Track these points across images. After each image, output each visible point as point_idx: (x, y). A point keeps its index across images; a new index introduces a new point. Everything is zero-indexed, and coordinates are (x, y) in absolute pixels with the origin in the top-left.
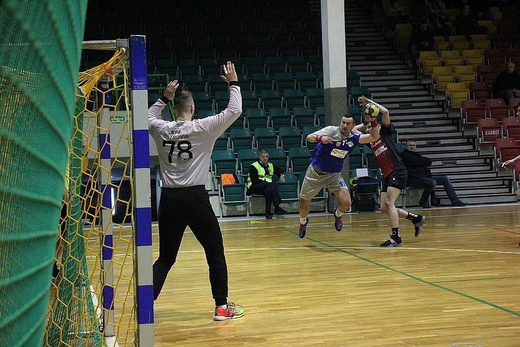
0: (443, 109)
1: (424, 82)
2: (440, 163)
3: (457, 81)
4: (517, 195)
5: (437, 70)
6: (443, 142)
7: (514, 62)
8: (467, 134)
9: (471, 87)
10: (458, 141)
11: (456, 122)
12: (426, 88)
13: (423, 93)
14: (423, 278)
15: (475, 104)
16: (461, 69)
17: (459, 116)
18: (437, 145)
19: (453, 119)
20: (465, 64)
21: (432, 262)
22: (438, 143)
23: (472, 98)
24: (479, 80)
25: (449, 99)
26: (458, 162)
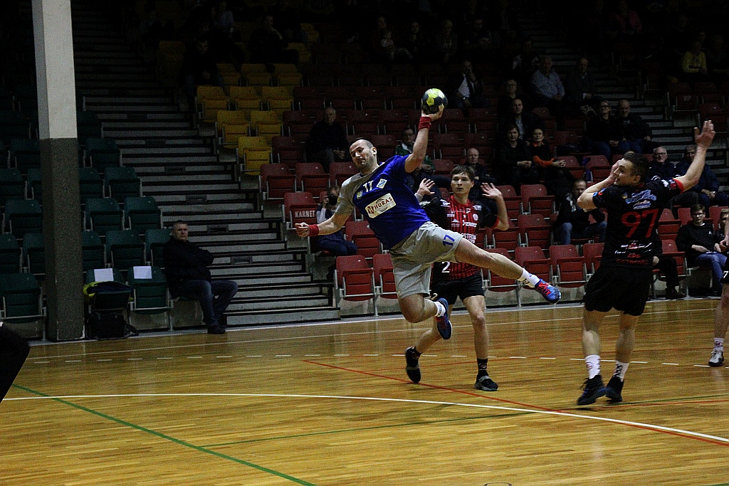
0: (233, 177)
1: (205, 133)
2: (228, 260)
3: (253, 134)
4: (339, 309)
5: (224, 116)
6: (232, 227)
8: (268, 215)
9: (274, 143)
10: (256, 226)
11: (252, 197)
12: (208, 143)
13: (203, 150)
14: (188, 440)
15: (279, 169)
16: (258, 115)
17: (256, 187)
18: (223, 231)
19: (247, 192)
20: (265, 107)
21: (204, 415)
22: (224, 229)
23: (275, 160)
24: (286, 134)
25: (241, 161)
26: (255, 258)
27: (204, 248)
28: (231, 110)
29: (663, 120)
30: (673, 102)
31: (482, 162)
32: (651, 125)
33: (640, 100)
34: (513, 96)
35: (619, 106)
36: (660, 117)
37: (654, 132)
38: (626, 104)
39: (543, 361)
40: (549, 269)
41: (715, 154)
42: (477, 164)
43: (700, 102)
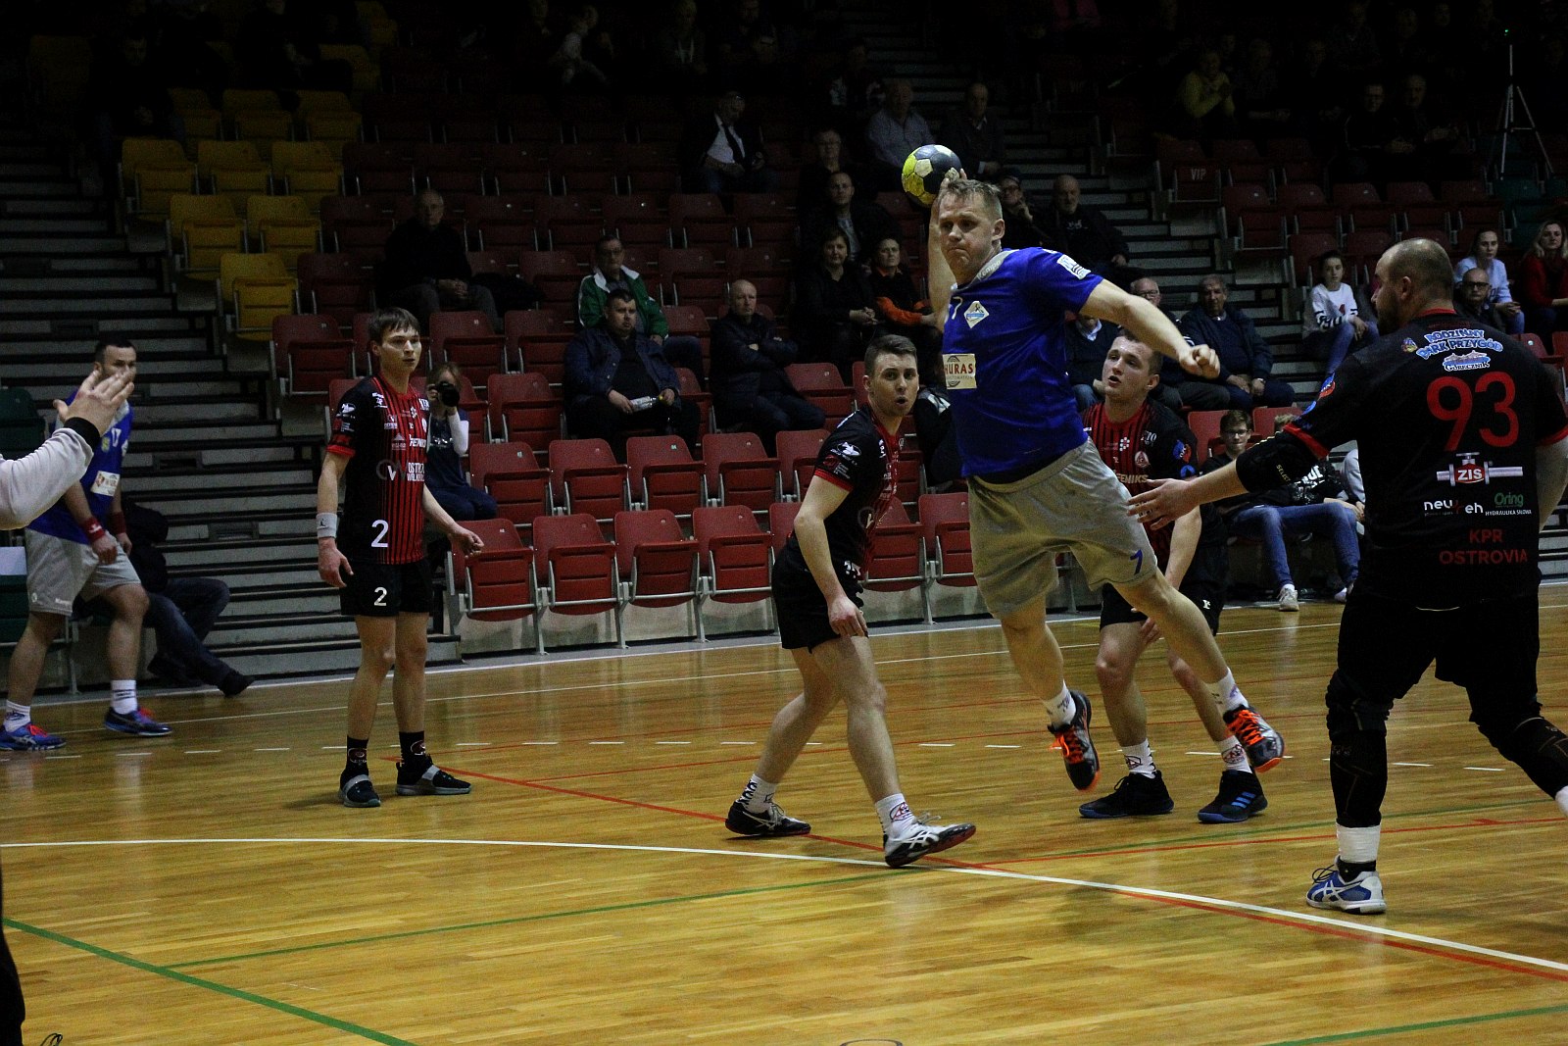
0: (210, 344)
1: (141, 246)
2: (203, 531)
3: (255, 247)
4: (458, 639)
5: (186, 206)
6: (210, 457)
7: (440, 191)
8: (293, 429)
9: (302, 269)
10: (264, 454)
11: (254, 390)
12: (149, 266)
13: (139, 284)
14: (136, 951)
15: (316, 327)
16: (266, 206)
17: (263, 367)
18: (192, 467)
19: (244, 379)
20: (279, 188)
21: (174, 890)
22: (192, 462)
23: (306, 307)
24: (329, 247)
25: (229, 308)
26: (267, 528)
27: (147, 505)
28: (201, 193)
29: (1148, 222)
30: (1168, 184)
31: (767, 312)
32: (1126, 231)
33: (1099, 177)
34: (833, 167)
35: (1057, 191)
36: (1141, 214)
37: (1133, 247)
38: (1070, 183)
39: (929, 751)
40: (919, 547)
41: (1258, 295)
42: (755, 315)
43: (1225, 181)
